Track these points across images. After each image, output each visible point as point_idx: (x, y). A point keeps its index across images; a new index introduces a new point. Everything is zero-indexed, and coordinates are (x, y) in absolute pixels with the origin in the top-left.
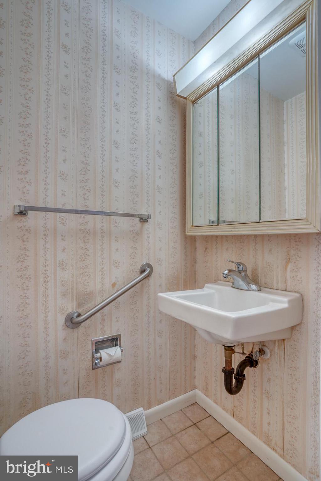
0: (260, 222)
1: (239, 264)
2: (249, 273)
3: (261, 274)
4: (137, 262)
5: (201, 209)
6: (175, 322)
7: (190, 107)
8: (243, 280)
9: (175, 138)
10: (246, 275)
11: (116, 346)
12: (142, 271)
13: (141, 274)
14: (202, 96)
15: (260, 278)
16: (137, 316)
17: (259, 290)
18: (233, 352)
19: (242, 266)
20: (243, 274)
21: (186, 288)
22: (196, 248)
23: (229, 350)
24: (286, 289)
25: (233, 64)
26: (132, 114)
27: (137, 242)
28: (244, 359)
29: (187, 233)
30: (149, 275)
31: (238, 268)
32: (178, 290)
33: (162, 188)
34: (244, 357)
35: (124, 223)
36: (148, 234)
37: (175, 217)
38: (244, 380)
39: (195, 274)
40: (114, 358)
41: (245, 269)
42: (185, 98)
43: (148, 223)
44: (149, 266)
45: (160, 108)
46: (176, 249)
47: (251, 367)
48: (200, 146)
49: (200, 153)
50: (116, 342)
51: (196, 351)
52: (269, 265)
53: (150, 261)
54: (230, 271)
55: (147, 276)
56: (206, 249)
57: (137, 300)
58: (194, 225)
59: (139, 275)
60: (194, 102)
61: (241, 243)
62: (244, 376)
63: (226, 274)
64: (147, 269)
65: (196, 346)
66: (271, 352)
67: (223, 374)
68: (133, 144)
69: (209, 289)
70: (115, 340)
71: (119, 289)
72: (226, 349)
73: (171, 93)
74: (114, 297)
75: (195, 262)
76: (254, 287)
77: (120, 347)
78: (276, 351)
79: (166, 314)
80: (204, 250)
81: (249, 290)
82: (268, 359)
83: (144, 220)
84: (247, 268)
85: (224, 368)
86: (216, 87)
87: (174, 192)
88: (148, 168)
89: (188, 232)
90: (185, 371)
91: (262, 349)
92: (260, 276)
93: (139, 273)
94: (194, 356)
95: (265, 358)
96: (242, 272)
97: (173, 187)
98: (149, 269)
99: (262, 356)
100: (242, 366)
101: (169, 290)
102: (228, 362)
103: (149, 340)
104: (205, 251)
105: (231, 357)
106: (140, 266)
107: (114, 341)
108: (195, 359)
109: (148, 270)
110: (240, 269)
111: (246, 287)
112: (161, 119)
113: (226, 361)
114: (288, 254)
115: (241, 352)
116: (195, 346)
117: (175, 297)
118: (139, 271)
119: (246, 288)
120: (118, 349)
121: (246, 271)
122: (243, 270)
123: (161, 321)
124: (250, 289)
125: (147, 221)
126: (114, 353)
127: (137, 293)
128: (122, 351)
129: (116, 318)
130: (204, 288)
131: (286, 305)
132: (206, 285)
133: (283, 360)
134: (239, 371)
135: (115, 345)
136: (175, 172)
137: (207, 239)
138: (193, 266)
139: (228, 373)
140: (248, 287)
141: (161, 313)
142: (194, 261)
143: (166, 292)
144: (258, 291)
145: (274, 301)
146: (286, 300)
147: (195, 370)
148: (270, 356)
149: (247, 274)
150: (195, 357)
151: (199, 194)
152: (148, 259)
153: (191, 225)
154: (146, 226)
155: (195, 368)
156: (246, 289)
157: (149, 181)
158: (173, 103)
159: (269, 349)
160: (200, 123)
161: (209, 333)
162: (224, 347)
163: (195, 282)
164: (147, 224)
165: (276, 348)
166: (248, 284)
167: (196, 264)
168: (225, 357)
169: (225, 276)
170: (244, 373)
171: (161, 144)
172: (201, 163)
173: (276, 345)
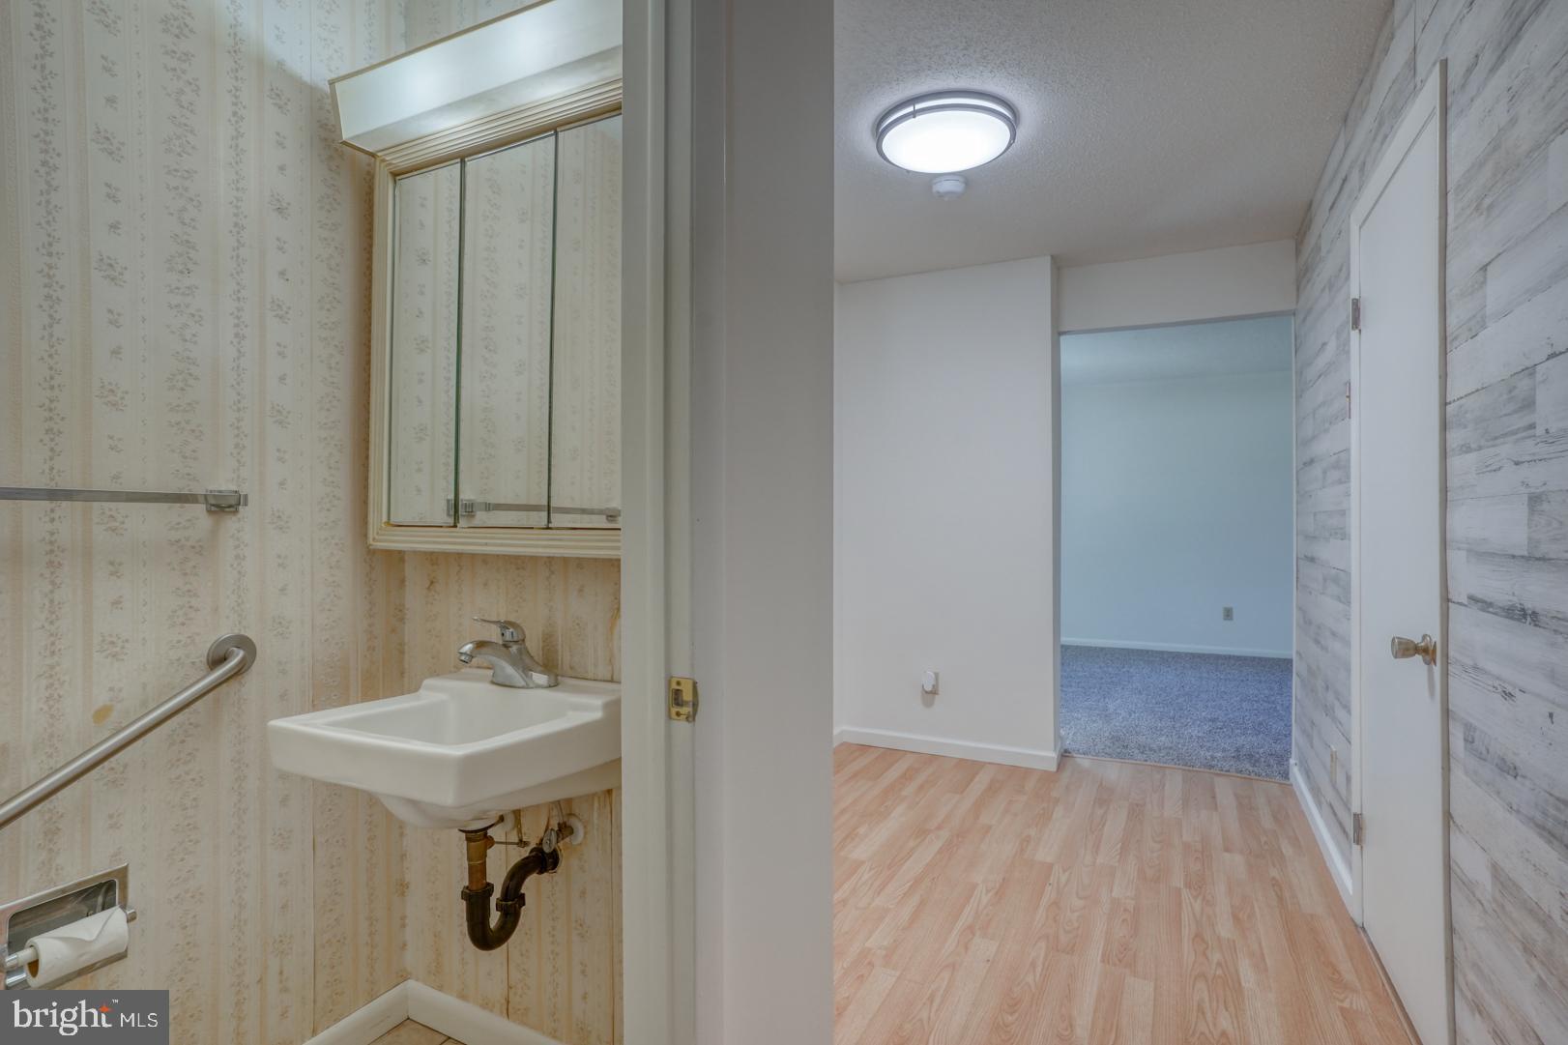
0: (548, 528)
1: (505, 625)
2: (533, 644)
3: (562, 646)
4: (198, 634)
5: (419, 470)
6: (332, 795)
7: (384, 187)
8: (514, 664)
9: (338, 265)
10: (524, 651)
11: (103, 909)
12: (216, 661)
13: (212, 669)
14: (422, 168)
15: (560, 653)
16: (195, 799)
17: (553, 685)
18: (489, 842)
19: (511, 630)
20: (514, 649)
21: (369, 694)
22: (403, 581)
23: (479, 839)
24: (612, 677)
25: (503, 122)
26: (175, 176)
27: (196, 575)
28: (527, 855)
29: (370, 541)
30: (239, 671)
31: (503, 634)
32: (344, 700)
33: (289, 412)
34: (525, 852)
35: (148, 523)
36: (237, 547)
37: (334, 496)
38: (520, 907)
39: (402, 652)
40: (96, 947)
41: (521, 637)
42: (373, 155)
43: (239, 516)
44: (244, 642)
45: (282, 168)
46: (339, 585)
47: (541, 872)
48: (422, 293)
49: (421, 313)
50: (105, 897)
51: (407, 868)
52: (578, 624)
53: (245, 627)
54: (481, 645)
55: (236, 670)
56: (432, 583)
57: (197, 750)
58: (393, 520)
59: (202, 673)
60: (397, 175)
61: (518, 569)
62: (522, 896)
63: (465, 654)
64: (233, 651)
65: (405, 855)
66: (585, 827)
67: (464, 904)
68: (181, 272)
69: (435, 693)
70: (103, 890)
71: (123, 725)
72: (468, 840)
73: (323, 126)
74: (103, 751)
75: (402, 620)
76: (540, 678)
77: (124, 907)
78: (596, 821)
79: (304, 779)
80: (427, 586)
81: (527, 687)
82: (580, 844)
83: (224, 506)
84: (527, 633)
85: (467, 888)
86: (457, 160)
87: (333, 422)
88: (239, 351)
89: (374, 539)
90: (371, 934)
91: (565, 823)
92: (560, 651)
93: (205, 666)
94: (401, 885)
95: (575, 843)
96: (511, 644)
97: (328, 410)
98: (241, 653)
99: (567, 840)
100: (519, 874)
101: (315, 707)
102: (477, 870)
103: (239, 864)
104: (429, 588)
105: (485, 856)
106: (209, 645)
107: (101, 893)
108: (403, 894)
109: (238, 655)
110: (508, 636)
111: (521, 680)
112: (289, 204)
113: (471, 868)
114: (616, 599)
115: (517, 840)
116: (403, 856)
117: (322, 724)
118: (204, 660)
119: (523, 683)
120: (116, 917)
121: (523, 640)
122: (515, 639)
123: (284, 801)
124: (531, 685)
125: (236, 512)
126: (97, 932)
127: (197, 726)
128: (131, 919)
129: (111, 816)
130: (421, 691)
131: (598, 715)
132: (427, 682)
133: (609, 837)
134: (508, 888)
135: (100, 908)
136: (337, 363)
137: (433, 558)
138: (393, 631)
139: (476, 899)
140: (527, 680)
141: (284, 776)
142: (399, 614)
143: (302, 712)
144: (550, 687)
145: (576, 708)
146: (598, 702)
147: (404, 926)
148: (585, 837)
149: (526, 648)
150: (402, 887)
151: (415, 428)
152: (240, 623)
153: (385, 519)
154: (230, 524)
155: (403, 918)
156: (520, 685)
157: (242, 389)
158: (331, 157)
159: (580, 820)
160: (422, 225)
161: (413, 803)
162: (464, 834)
163: (402, 673)
164: (234, 518)
165: (595, 815)
166: (526, 670)
167: (404, 623)
168: (469, 859)
169: (463, 658)
170: (522, 891)
171: (287, 280)
172: (423, 341)
173: (596, 809)
